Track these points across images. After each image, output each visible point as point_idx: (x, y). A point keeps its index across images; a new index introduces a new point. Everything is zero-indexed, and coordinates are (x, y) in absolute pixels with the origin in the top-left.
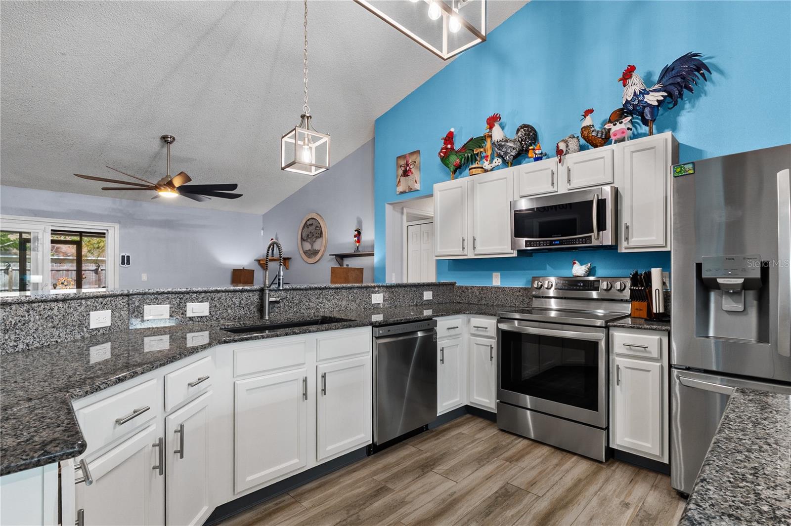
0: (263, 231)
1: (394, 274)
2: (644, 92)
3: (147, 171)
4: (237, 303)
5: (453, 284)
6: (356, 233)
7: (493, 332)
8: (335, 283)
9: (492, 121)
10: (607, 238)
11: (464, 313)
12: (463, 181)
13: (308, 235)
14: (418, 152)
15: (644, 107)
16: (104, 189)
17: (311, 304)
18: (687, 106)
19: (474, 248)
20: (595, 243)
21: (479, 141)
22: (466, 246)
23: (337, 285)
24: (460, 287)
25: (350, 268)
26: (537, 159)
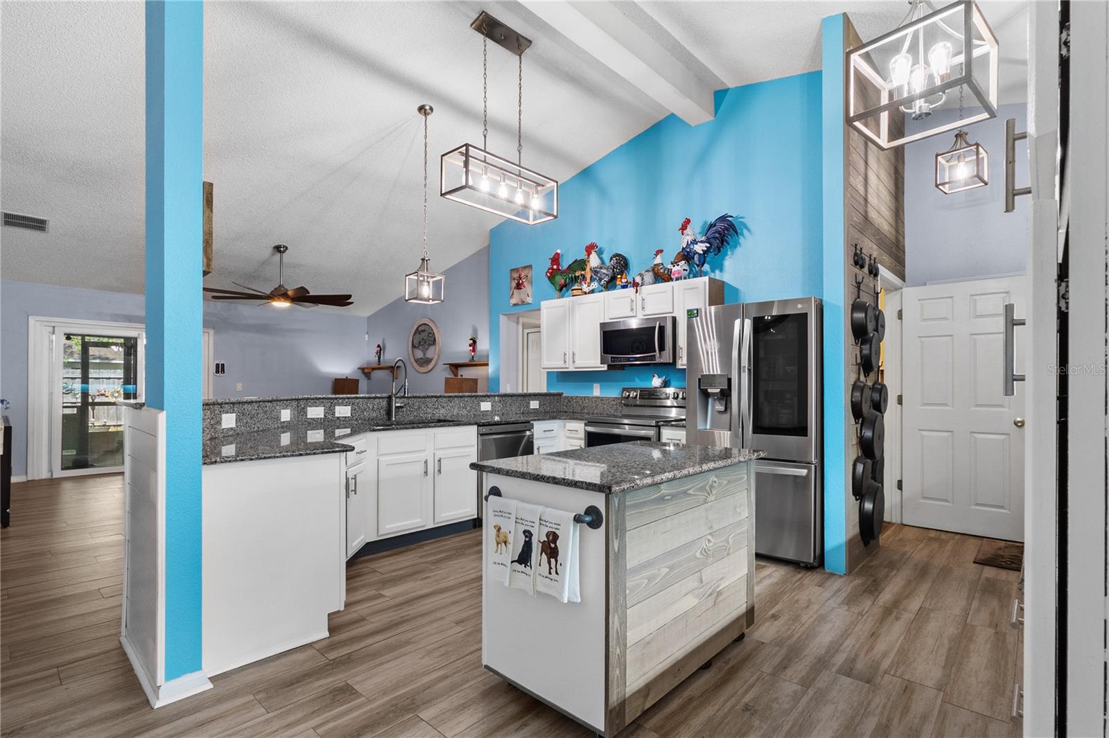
0: (367, 336)
1: (508, 385)
2: (695, 242)
3: (251, 276)
4: (371, 407)
5: (560, 395)
6: (471, 342)
7: (582, 435)
8: (448, 393)
9: (590, 249)
10: (666, 357)
11: (560, 419)
12: (566, 301)
13: (420, 342)
14: (530, 267)
15: (695, 254)
16: (214, 297)
17: (428, 410)
18: (729, 253)
19: (574, 362)
20: (658, 360)
21: (581, 264)
22: (567, 360)
23: (450, 394)
24: (567, 397)
25: (465, 379)
26: (624, 287)
